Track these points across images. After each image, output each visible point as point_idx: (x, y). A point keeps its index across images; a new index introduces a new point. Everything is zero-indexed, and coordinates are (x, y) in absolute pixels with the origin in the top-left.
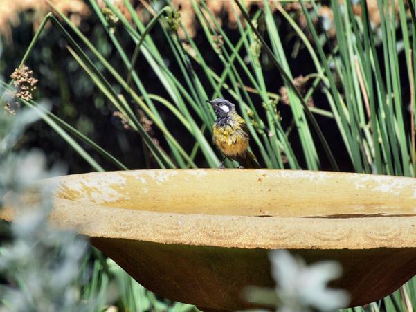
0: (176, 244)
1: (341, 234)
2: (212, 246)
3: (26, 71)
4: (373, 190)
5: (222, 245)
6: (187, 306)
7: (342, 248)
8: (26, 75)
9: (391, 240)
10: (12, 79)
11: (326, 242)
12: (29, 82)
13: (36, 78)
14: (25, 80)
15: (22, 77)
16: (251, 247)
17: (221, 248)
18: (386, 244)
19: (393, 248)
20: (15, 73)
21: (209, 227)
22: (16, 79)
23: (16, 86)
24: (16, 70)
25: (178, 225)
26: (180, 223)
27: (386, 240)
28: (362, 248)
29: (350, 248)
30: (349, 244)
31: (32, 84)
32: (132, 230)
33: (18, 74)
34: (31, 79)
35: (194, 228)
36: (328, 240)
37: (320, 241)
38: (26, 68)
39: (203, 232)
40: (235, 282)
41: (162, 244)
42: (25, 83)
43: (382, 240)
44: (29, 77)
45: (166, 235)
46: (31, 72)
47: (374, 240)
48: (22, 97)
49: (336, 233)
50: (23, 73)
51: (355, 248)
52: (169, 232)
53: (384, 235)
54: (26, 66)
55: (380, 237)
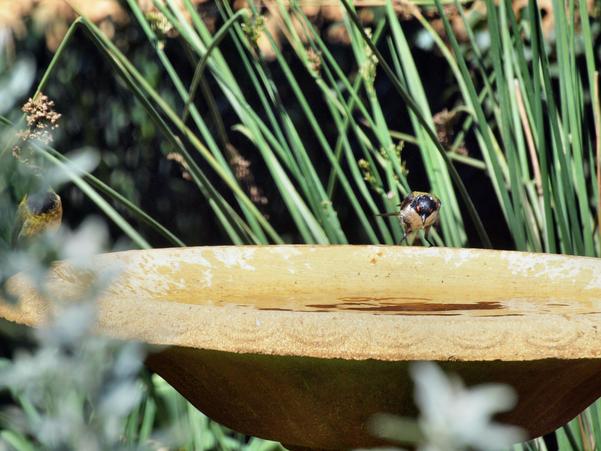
0: (252, 354)
1: (490, 339)
2: (304, 357)
3: (44, 101)
4: (537, 275)
5: (319, 356)
6: (269, 444)
7: (492, 359)
8: (45, 107)
9: (563, 348)
10: (23, 112)
11: (469, 351)
12: (48, 117)
13: (58, 112)
14: (43, 115)
15: (38, 110)
16: (361, 358)
17: (317, 359)
18: (555, 354)
19: (566, 360)
20: (29, 104)
21: (300, 328)
22: (30, 113)
23: (30, 123)
24: (30, 100)
25: (255, 326)
26: (258, 323)
27: (556, 348)
28: (521, 359)
29: (503, 359)
30: (502, 354)
31: (53, 121)
32: (189, 333)
33: (33, 106)
34: (50, 113)
35: (278, 330)
36: (472, 347)
37: (461, 350)
38: (45, 98)
39: (291, 336)
40: (338, 409)
41: (232, 354)
42: (43, 119)
43: (550, 348)
44: (48, 111)
45: (238, 340)
46: (51, 103)
47: (538, 347)
48: (39, 139)
49: (483, 338)
50: (40, 105)
51: (511, 360)
52: (242, 336)
53: (552, 340)
54: (44, 94)
55: (547, 344)
